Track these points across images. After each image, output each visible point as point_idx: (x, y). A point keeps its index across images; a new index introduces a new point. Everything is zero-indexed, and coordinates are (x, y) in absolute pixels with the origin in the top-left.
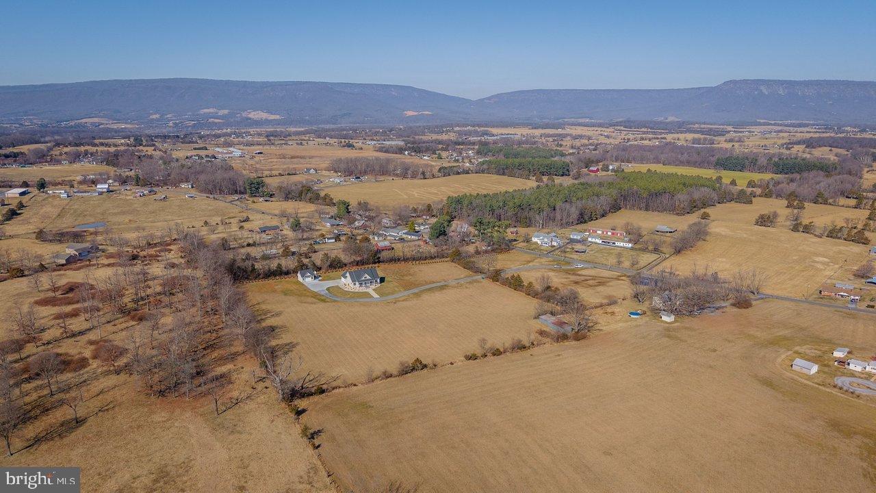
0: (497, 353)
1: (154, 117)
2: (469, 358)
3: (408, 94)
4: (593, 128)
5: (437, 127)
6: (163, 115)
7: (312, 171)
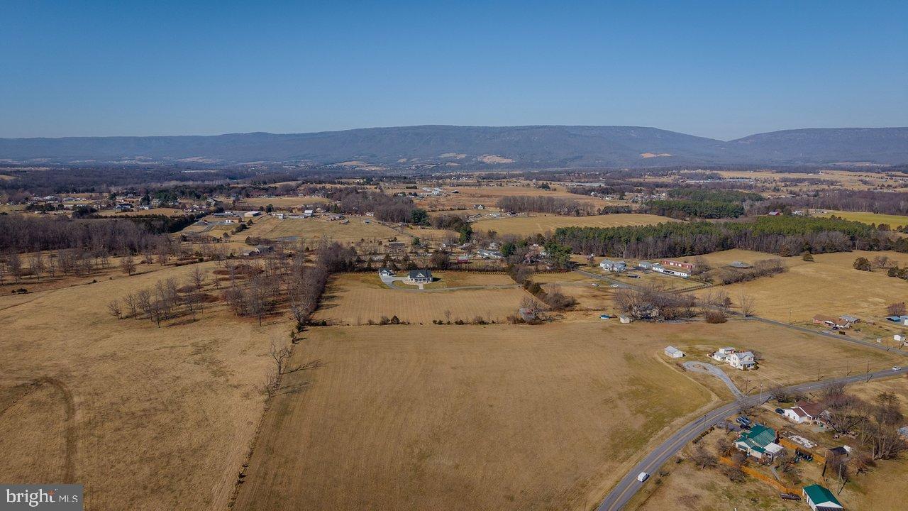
0: (461, 323)
1: (402, 161)
2: (435, 322)
3: (648, 135)
4: (855, 173)
5: (663, 169)
6: (409, 159)
7: (480, 207)
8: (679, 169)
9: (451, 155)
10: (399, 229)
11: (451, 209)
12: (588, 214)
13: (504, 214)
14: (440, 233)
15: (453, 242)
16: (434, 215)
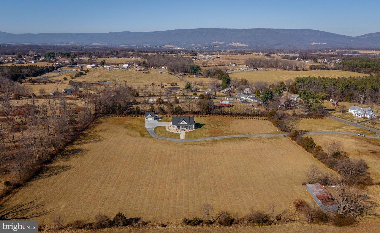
1: (192, 45)
6: (195, 45)
7: (234, 65)
8: (335, 49)
9: (216, 42)
10: (181, 77)
11: (216, 66)
12: (304, 70)
13: (249, 69)
14: (207, 80)
15: (217, 88)
16: (205, 68)
